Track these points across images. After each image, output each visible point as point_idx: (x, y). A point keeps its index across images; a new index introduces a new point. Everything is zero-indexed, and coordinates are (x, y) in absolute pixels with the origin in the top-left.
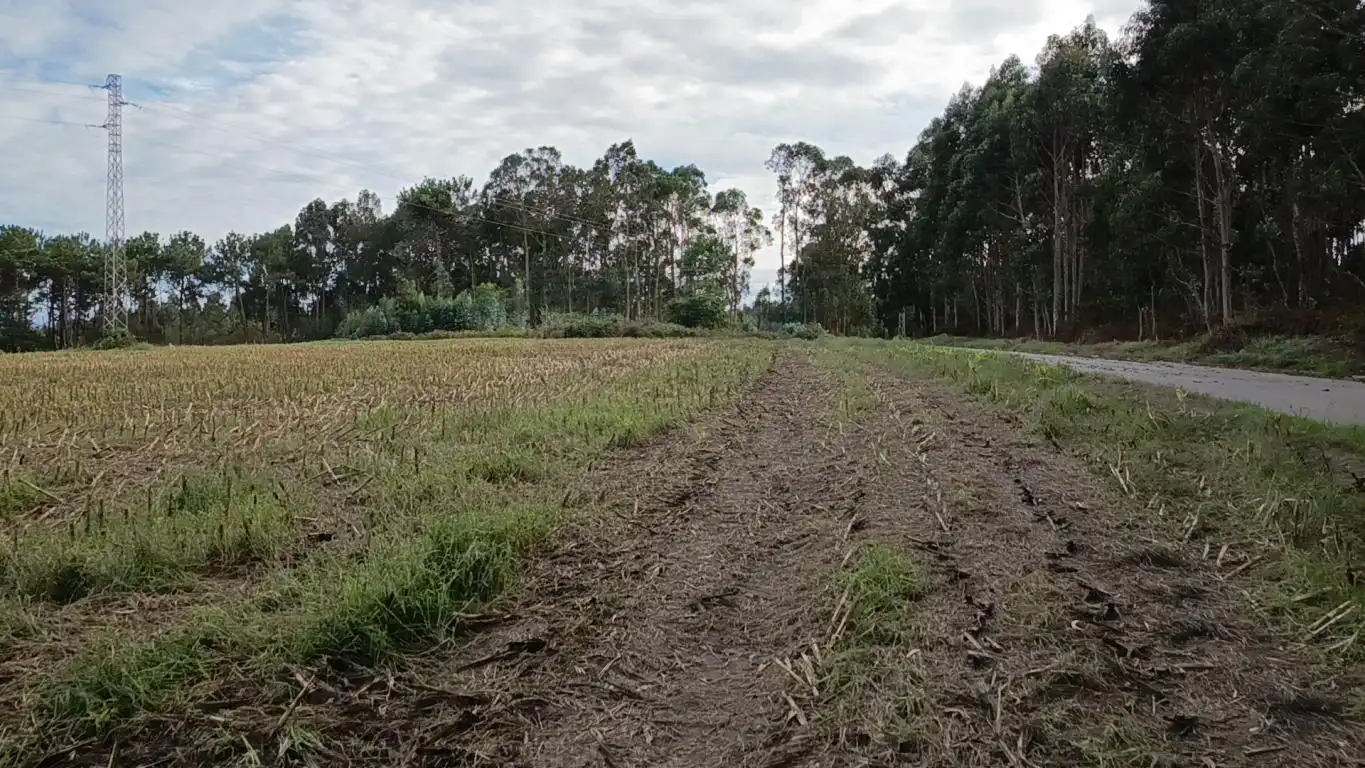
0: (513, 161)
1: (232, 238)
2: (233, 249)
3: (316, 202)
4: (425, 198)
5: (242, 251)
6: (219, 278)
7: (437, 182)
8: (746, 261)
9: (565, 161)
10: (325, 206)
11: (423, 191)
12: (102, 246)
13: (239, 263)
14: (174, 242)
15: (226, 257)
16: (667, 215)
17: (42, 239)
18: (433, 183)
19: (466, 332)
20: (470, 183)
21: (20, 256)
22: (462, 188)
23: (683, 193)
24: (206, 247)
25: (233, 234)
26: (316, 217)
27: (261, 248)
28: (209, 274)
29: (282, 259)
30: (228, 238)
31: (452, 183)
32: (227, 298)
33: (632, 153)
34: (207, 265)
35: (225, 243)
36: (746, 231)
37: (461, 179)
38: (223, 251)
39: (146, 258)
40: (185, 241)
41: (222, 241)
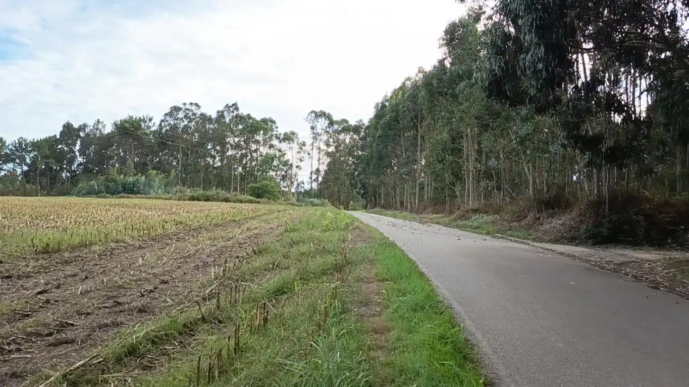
0: (176, 109)
1: (21, 140)
2: (22, 147)
3: (68, 123)
4: (127, 125)
5: (26, 147)
6: (13, 161)
7: (134, 118)
8: (297, 167)
9: (203, 110)
10: (73, 126)
11: (125, 121)
13: (24, 154)
15: (17, 150)
16: (257, 142)
18: (132, 118)
19: (139, 195)
20: (152, 118)
22: (148, 121)
23: (266, 131)
24: (7, 144)
25: (22, 138)
26: (69, 132)
27: (36, 145)
28: (7, 159)
29: (48, 153)
30: (18, 140)
31: (142, 118)
32: (19, 171)
33: (237, 109)
34: (6, 153)
35: (17, 142)
36: (298, 152)
37: (147, 117)
38: (15, 147)
41: (15, 141)
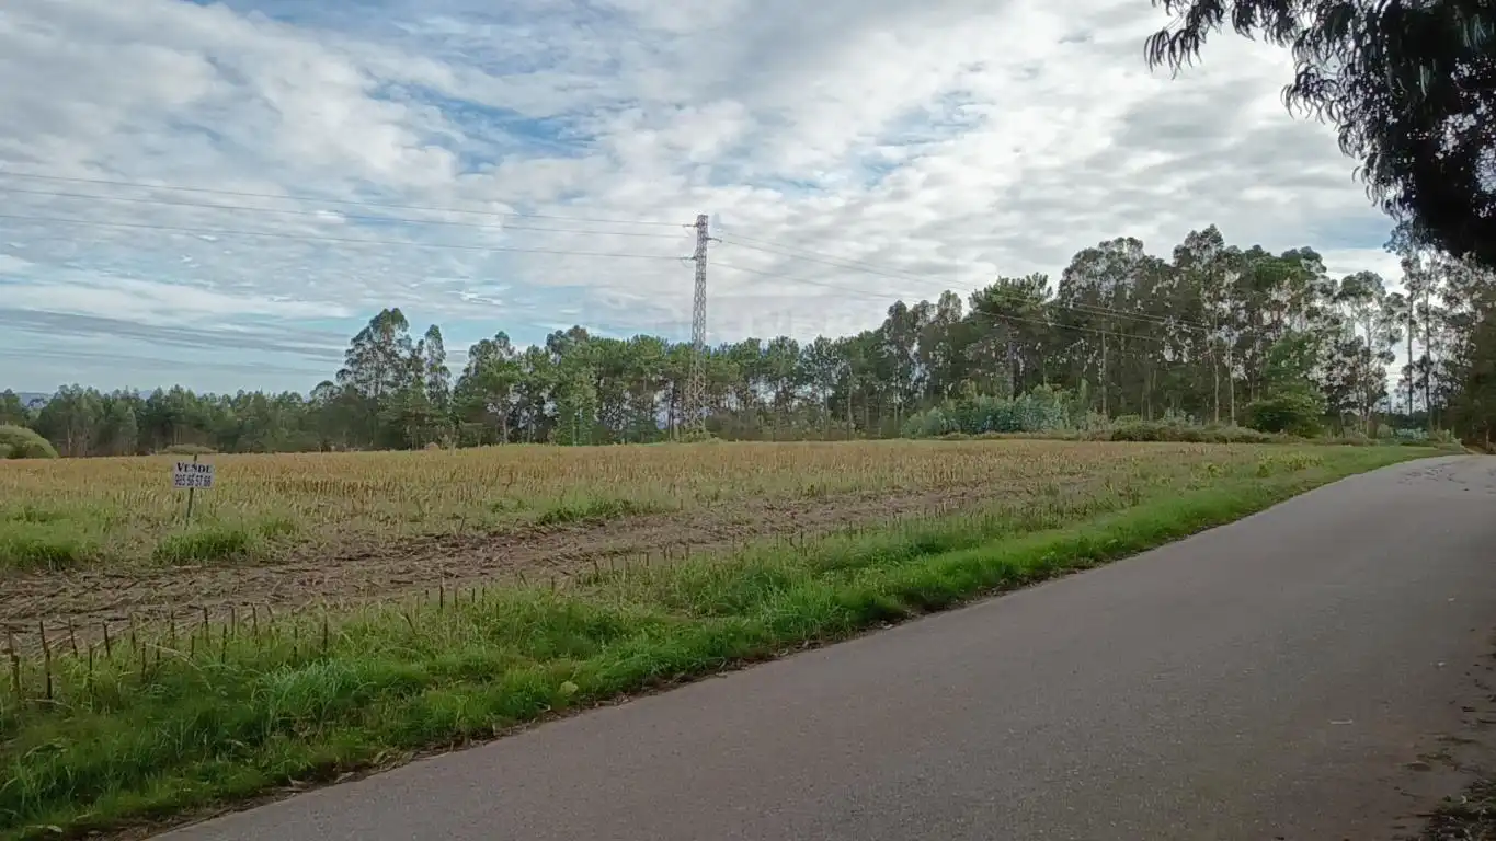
0: (1089, 256)
1: (820, 342)
2: (824, 352)
3: (896, 305)
4: (996, 298)
5: (829, 355)
6: (810, 379)
7: (1010, 282)
8: (1382, 355)
9: (1147, 252)
10: (905, 308)
11: (994, 291)
12: (713, 351)
13: (826, 366)
14: (772, 346)
15: (814, 361)
16: (1277, 305)
17: (667, 346)
18: (1006, 282)
19: (1022, 434)
20: (1045, 281)
21: (647, 363)
22: (1037, 286)
23: (1296, 281)
24: (798, 352)
25: (820, 339)
27: (846, 348)
28: (802, 378)
29: (864, 362)
30: (816, 342)
31: (1026, 281)
32: (821, 398)
33: (1218, 240)
34: (799, 368)
35: (814, 346)
36: (1384, 321)
37: (1035, 277)
38: (812, 355)
39: (750, 361)
40: (781, 346)
41: (811, 345)
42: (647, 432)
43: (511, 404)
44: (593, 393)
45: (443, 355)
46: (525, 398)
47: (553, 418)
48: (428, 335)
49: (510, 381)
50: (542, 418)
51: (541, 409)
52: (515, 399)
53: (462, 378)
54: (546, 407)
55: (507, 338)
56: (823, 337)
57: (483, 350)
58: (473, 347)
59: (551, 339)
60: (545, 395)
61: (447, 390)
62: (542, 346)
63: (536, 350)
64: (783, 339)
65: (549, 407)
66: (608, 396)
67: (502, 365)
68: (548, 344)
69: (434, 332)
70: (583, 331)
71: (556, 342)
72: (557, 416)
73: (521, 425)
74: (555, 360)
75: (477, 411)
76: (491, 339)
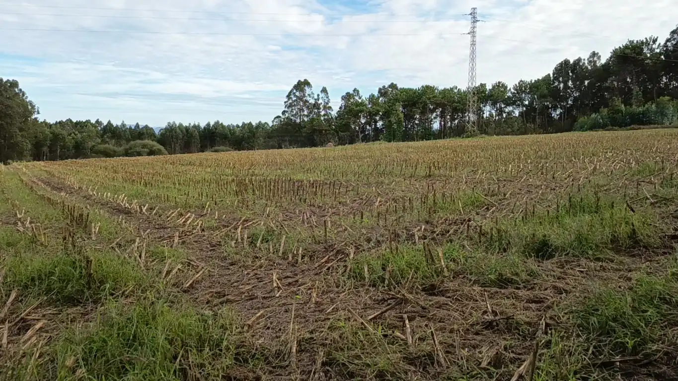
1: (521, 83)
2: (521, 88)
3: (565, 61)
4: (628, 51)
5: (525, 89)
6: (513, 103)
7: (635, 42)
10: (570, 62)
11: (626, 47)
12: (462, 91)
13: (523, 95)
14: (494, 87)
15: (518, 93)
17: (438, 90)
18: (633, 42)
19: (652, 126)
20: (656, 40)
21: (429, 99)
22: (651, 43)
24: (508, 89)
25: (521, 81)
26: (564, 69)
27: (535, 87)
28: (509, 102)
29: (546, 91)
30: (519, 83)
31: (645, 41)
32: (517, 113)
34: (509, 97)
35: (518, 85)
37: (650, 38)
38: (516, 90)
39: (482, 95)
40: (499, 86)
41: (516, 85)
42: (428, 134)
43: (361, 123)
44: (402, 115)
45: (329, 101)
46: (369, 120)
47: (382, 129)
48: (321, 92)
49: (361, 111)
50: (376, 129)
51: (376, 125)
52: (363, 121)
53: (339, 111)
54: (378, 124)
55: (358, 91)
56: (523, 80)
57: (347, 97)
58: (343, 96)
59: (380, 90)
60: (378, 118)
61: (332, 118)
62: (376, 94)
63: (373, 96)
64: (499, 83)
65: (380, 124)
66: (409, 117)
67: (357, 104)
68: (379, 92)
69: (324, 90)
70: (396, 85)
71: (383, 92)
72: (384, 128)
73: (367, 133)
74: (382, 101)
75: (346, 127)
76: (351, 92)
